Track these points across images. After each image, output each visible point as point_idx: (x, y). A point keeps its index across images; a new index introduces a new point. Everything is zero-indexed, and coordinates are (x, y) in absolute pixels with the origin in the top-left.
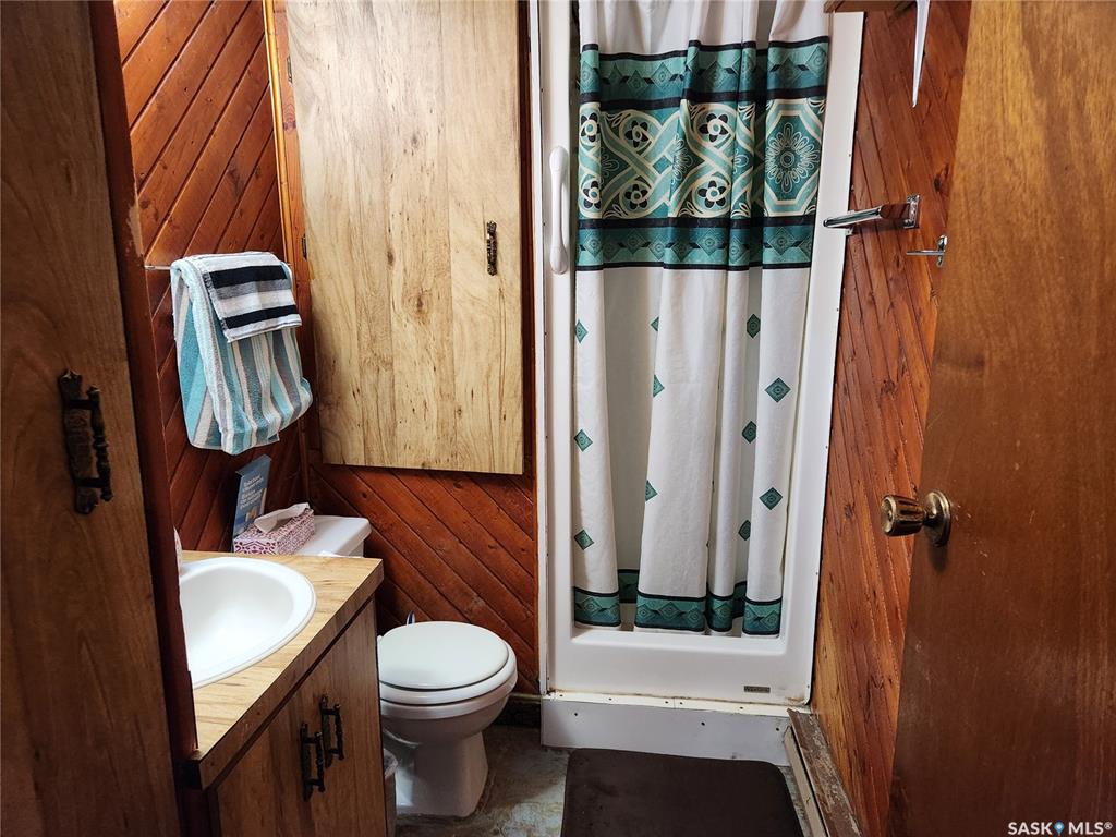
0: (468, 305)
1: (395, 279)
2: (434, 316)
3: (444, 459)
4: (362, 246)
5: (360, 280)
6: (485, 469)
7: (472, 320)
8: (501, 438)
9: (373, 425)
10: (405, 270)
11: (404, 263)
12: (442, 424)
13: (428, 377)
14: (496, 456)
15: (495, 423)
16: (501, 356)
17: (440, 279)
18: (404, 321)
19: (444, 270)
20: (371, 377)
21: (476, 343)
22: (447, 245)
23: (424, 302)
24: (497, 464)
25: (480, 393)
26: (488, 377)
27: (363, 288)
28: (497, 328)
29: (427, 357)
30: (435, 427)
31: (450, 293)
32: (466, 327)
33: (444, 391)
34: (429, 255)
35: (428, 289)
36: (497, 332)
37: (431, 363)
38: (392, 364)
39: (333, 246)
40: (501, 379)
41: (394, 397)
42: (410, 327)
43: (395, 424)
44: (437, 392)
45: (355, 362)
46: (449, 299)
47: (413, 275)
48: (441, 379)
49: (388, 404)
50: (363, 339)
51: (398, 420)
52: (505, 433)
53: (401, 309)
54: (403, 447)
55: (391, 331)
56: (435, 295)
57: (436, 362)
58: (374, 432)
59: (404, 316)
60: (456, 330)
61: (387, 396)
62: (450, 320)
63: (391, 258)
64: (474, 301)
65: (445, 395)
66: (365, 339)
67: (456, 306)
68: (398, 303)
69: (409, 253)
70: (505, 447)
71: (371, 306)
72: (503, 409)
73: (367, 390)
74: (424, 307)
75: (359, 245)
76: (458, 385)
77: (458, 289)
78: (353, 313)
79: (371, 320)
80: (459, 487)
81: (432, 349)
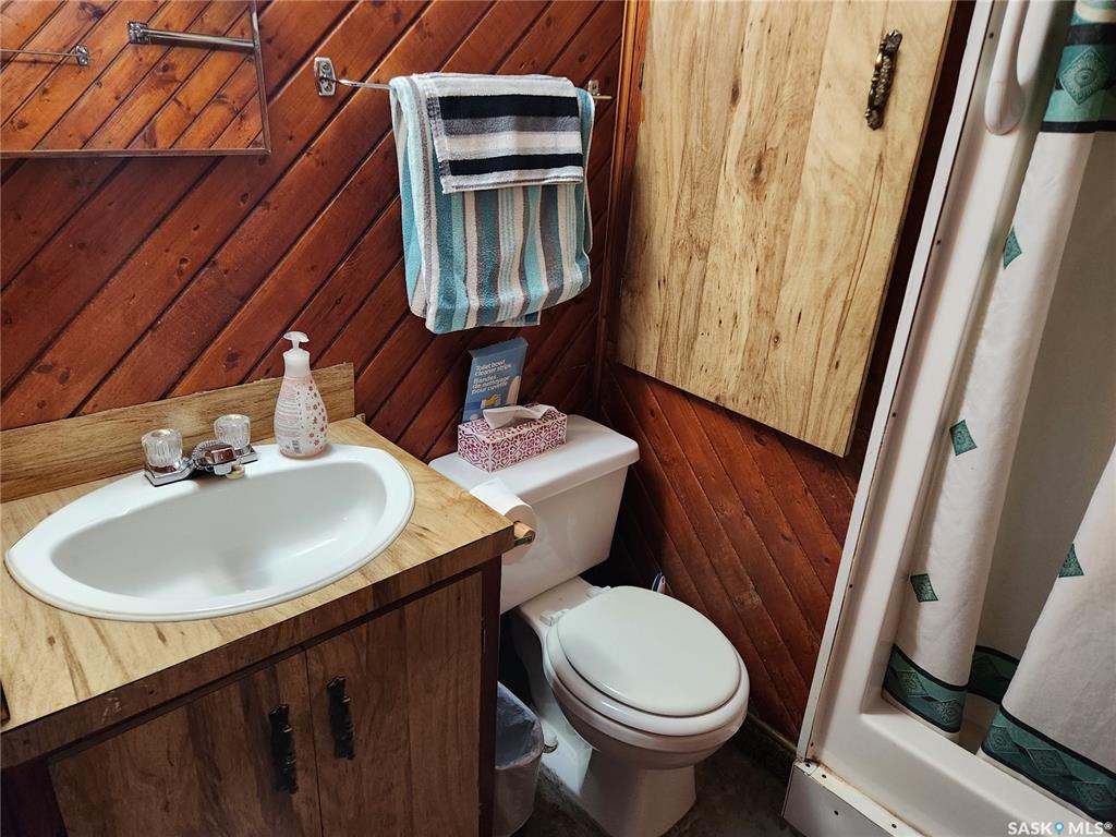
0: (825, 178)
1: (734, 127)
2: (773, 190)
3: (743, 398)
4: (704, 75)
5: (694, 126)
6: (793, 432)
7: (825, 202)
8: (824, 395)
9: (672, 329)
10: (750, 115)
11: (751, 103)
12: (750, 351)
13: (746, 280)
14: (812, 417)
15: (822, 369)
16: (854, 269)
17: (794, 131)
18: (734, 193)
19: (802, 116)
20: (681, 265)
21: (822, 242)
22: (816, 74)
23: (764, 165)
24: (810, 430)
25: (811, 318)
26: (828, 296)
27: (694, 140)
28: (860, 222)
29: (751, 251)
30: (740, 355)
31: (803, 155)
32: (814, 212)
33: (762, 305)
34: (787, 91)
35: (774, 146)
36: (859, 227)
37: (755, 262)
38: (707, 253)
39: (671, 75)
40: (847, 304)
41: (701, 299)
42: (739, 202)
43: (696, 335)
44: (754, 304)
45: (667, 242)
46: (800, 163)
47: (759, 122)
48: (763, 286)
49: (693, 305)
50: (681, 212)
51: (701, 331)
52: (833, 388)
53: (733, 173)
54: (698, 368)
55: (715, 205)
56: (781, 157)
57: (762, 260)
58: (671, 339)
59: (736, 186)
60: (798, 216)
61: (694, 295)
62: (793, 199)
63: (735, 94)
64: (835, 171)
65: (764, 311)
66: (684, 211)
67: (807, 177)
68: (731, 166)
69: (760, 85)
70: (828, 410)
71: (698, 165)
72: (838, 352)
73: (674, 282)
74: (763, 174)
75: (701, 71)
76: (783, 300)
77: (815, 151)
78: (677, 175)
79: (695, 185)
80: (760, 442)
81: (760, 240)
